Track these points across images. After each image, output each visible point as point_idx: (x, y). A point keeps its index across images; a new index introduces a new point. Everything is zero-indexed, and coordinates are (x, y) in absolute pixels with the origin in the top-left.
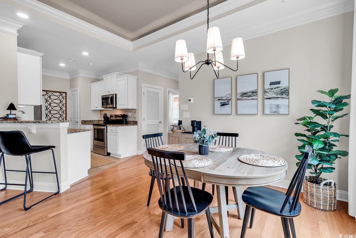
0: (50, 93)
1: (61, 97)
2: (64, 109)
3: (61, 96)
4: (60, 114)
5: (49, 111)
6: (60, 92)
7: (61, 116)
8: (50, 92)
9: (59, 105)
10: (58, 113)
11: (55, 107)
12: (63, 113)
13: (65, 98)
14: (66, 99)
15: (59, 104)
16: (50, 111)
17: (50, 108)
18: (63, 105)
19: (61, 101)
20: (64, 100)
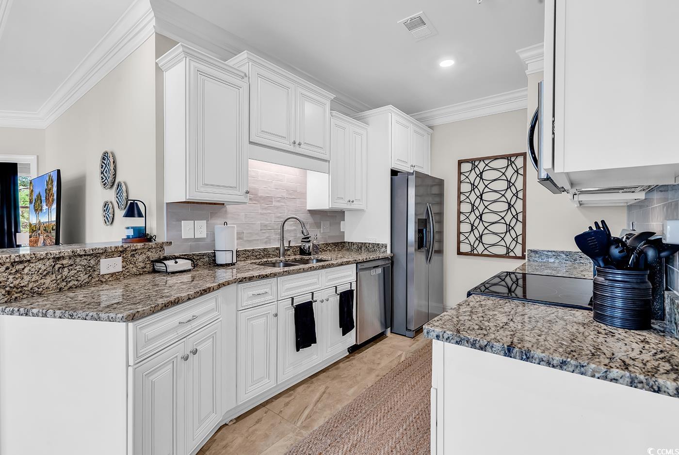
0: (482, 166)
1: (510, 172)
2: (519, 206)
3: (510, 167)
4: (507, 225)
5: (478, 214)
6: (508, 157)
7: (509, 228)
8: (482, 163)
9: (503, 195)
10: (503, 221)
11: (495, 201)
12: (514, 220)
13: (521, 171)
14: (524, 175)
15: (503, 193)
16: (481, 216)
17: (481, 208)
18: (516, 195)
19: (509, 182)
20: (521, 178)
